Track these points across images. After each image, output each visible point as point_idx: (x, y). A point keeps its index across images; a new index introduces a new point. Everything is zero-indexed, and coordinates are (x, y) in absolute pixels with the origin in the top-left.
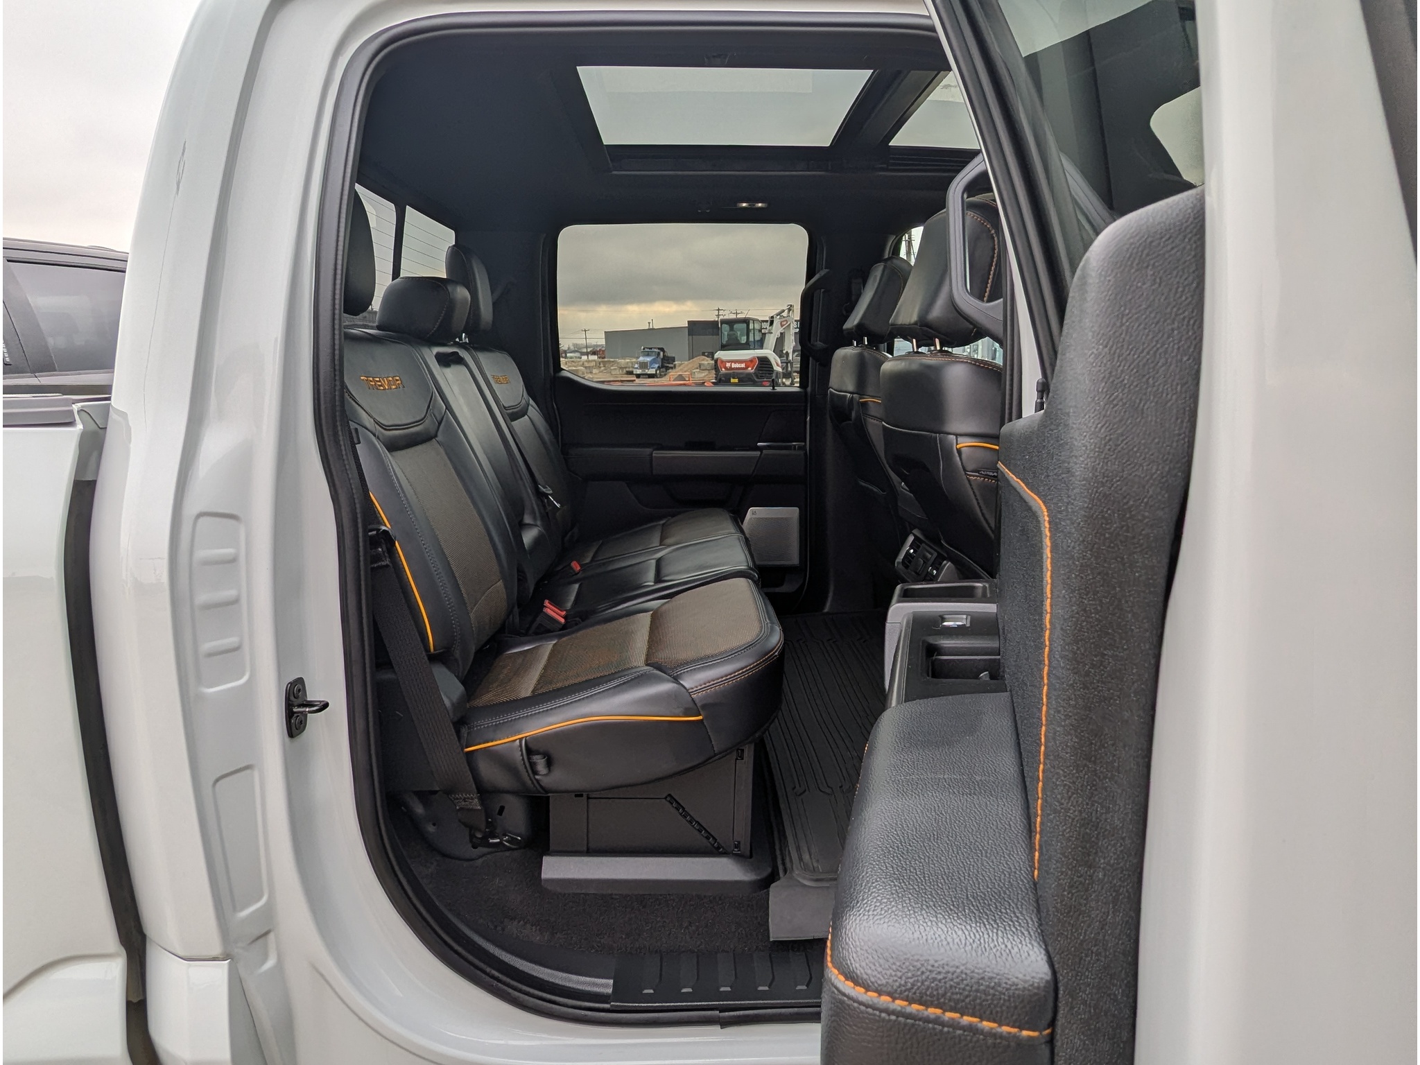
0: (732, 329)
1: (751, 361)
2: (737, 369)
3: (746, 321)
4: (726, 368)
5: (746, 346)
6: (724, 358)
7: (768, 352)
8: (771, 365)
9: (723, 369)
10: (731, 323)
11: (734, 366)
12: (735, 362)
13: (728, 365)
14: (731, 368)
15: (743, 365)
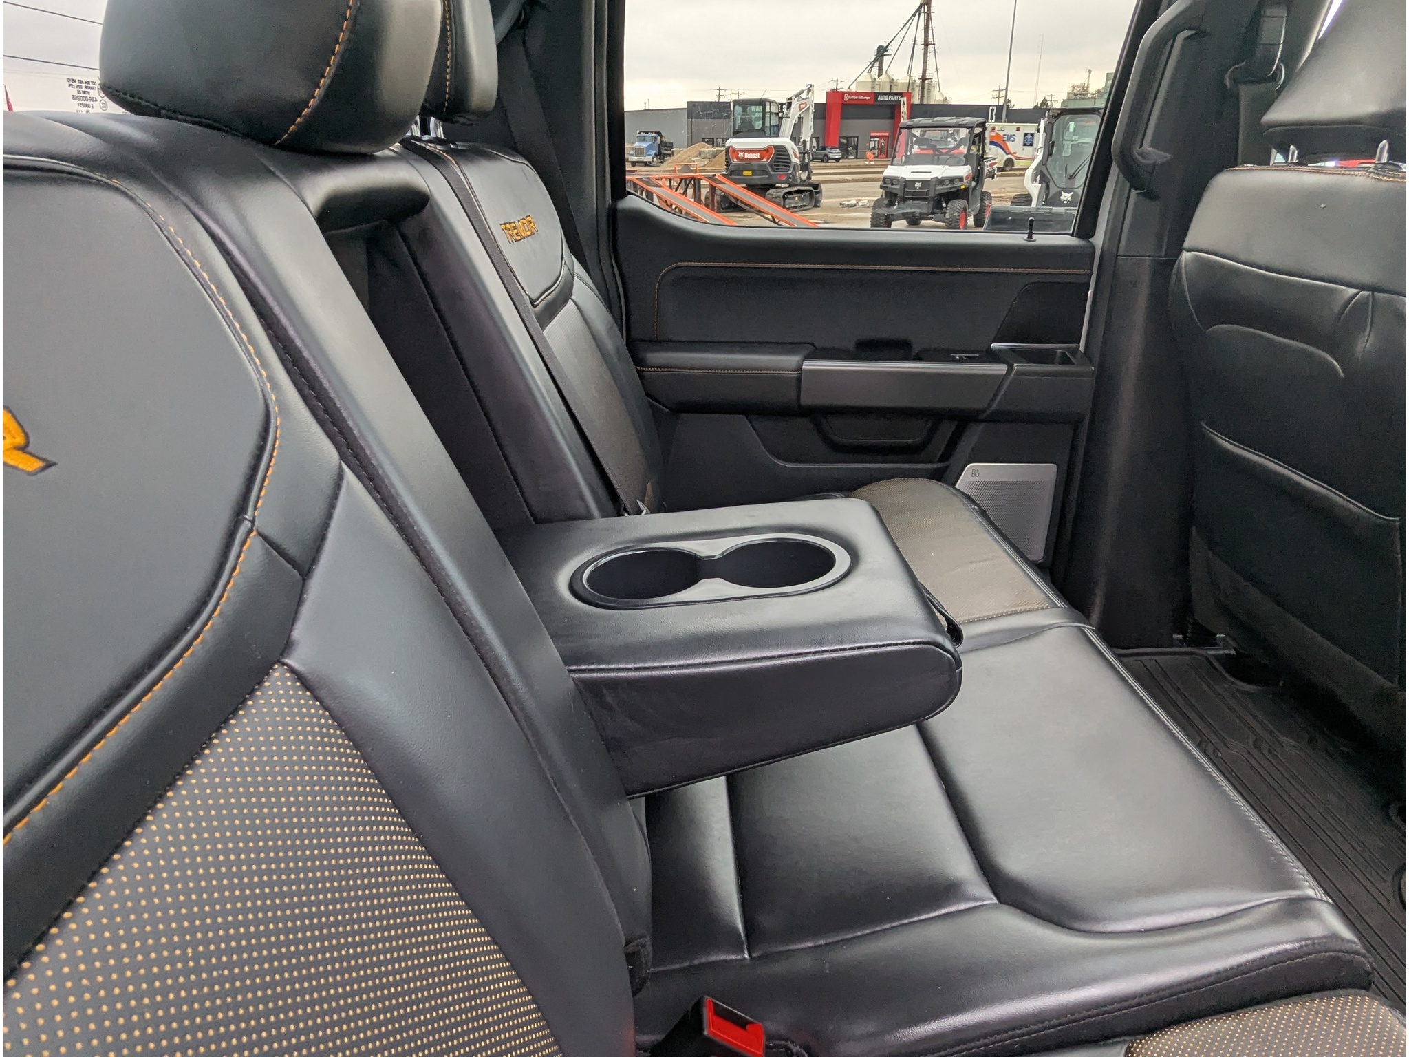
0: (745, 110)
1: (767, 150)
2: (751, 159)
3: (762, 103)
4: (738, 159)
5: (761, 133)
6: (736, 147)
7: (784, 140)
8: (788, 155)
9: (735, 160)
10: (745, 104)
11: (747, 156)
12: (749, 151)
13: (741, 155)
14: (743, 159)
15: (757, 156)
